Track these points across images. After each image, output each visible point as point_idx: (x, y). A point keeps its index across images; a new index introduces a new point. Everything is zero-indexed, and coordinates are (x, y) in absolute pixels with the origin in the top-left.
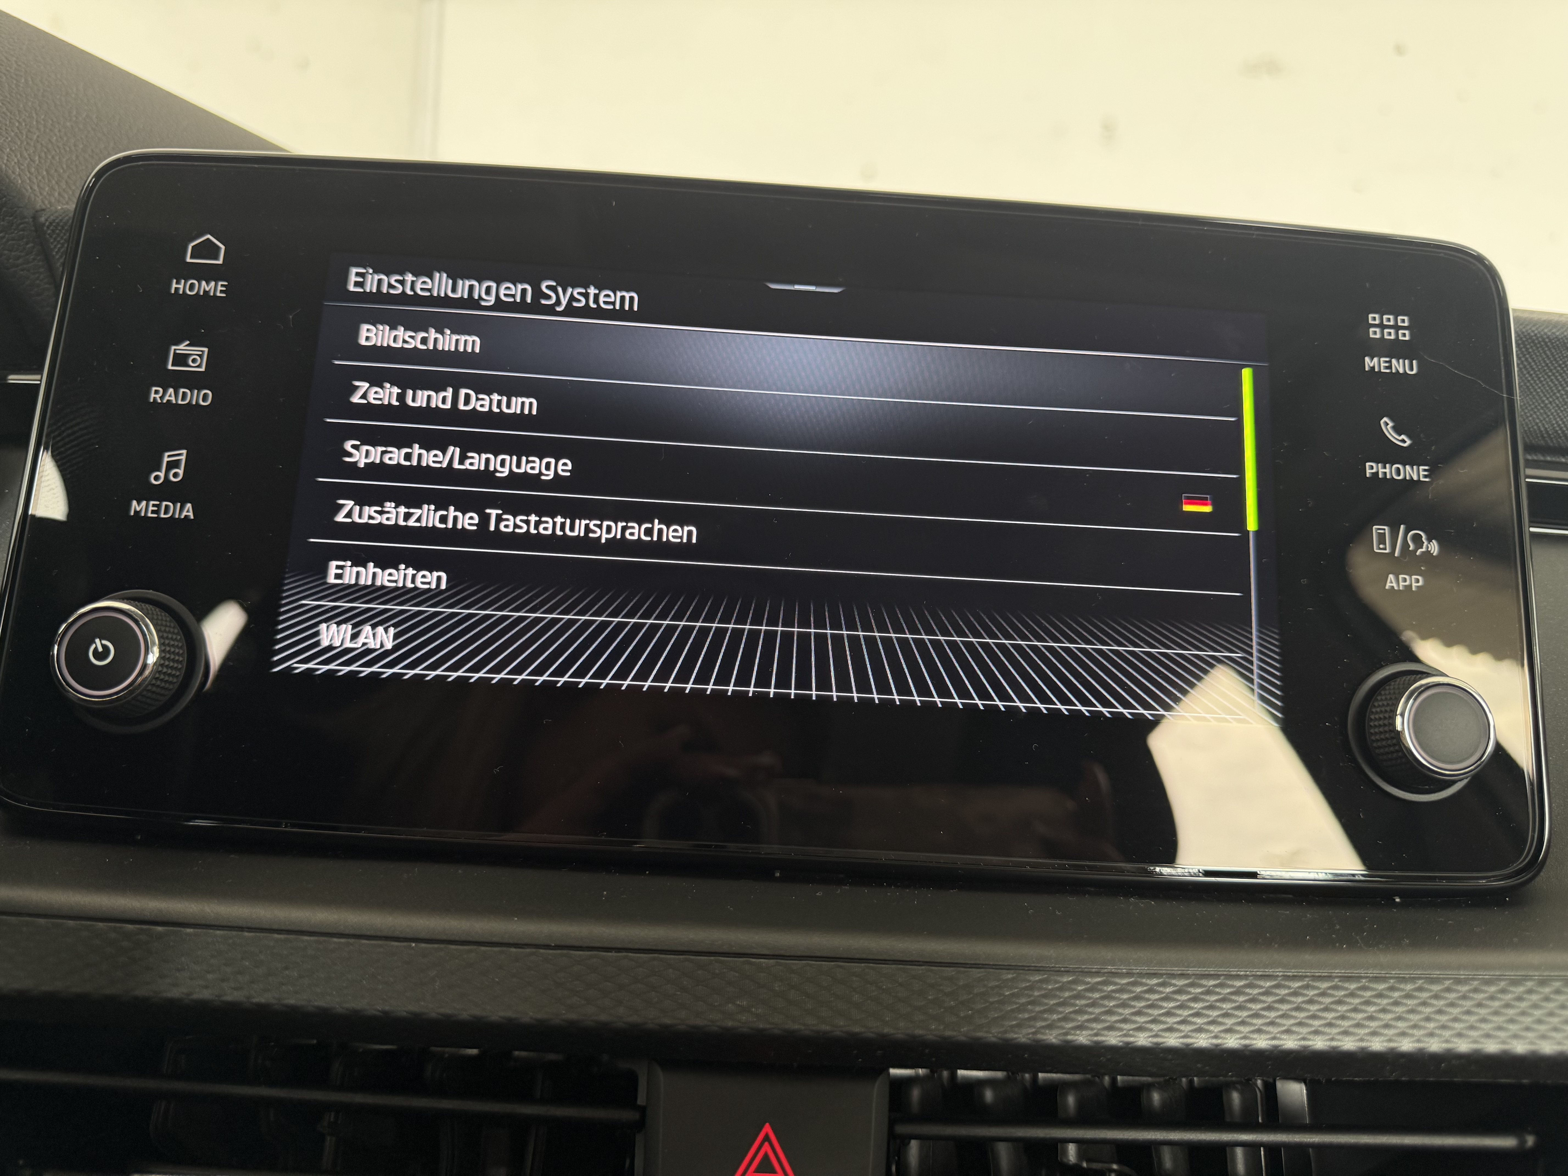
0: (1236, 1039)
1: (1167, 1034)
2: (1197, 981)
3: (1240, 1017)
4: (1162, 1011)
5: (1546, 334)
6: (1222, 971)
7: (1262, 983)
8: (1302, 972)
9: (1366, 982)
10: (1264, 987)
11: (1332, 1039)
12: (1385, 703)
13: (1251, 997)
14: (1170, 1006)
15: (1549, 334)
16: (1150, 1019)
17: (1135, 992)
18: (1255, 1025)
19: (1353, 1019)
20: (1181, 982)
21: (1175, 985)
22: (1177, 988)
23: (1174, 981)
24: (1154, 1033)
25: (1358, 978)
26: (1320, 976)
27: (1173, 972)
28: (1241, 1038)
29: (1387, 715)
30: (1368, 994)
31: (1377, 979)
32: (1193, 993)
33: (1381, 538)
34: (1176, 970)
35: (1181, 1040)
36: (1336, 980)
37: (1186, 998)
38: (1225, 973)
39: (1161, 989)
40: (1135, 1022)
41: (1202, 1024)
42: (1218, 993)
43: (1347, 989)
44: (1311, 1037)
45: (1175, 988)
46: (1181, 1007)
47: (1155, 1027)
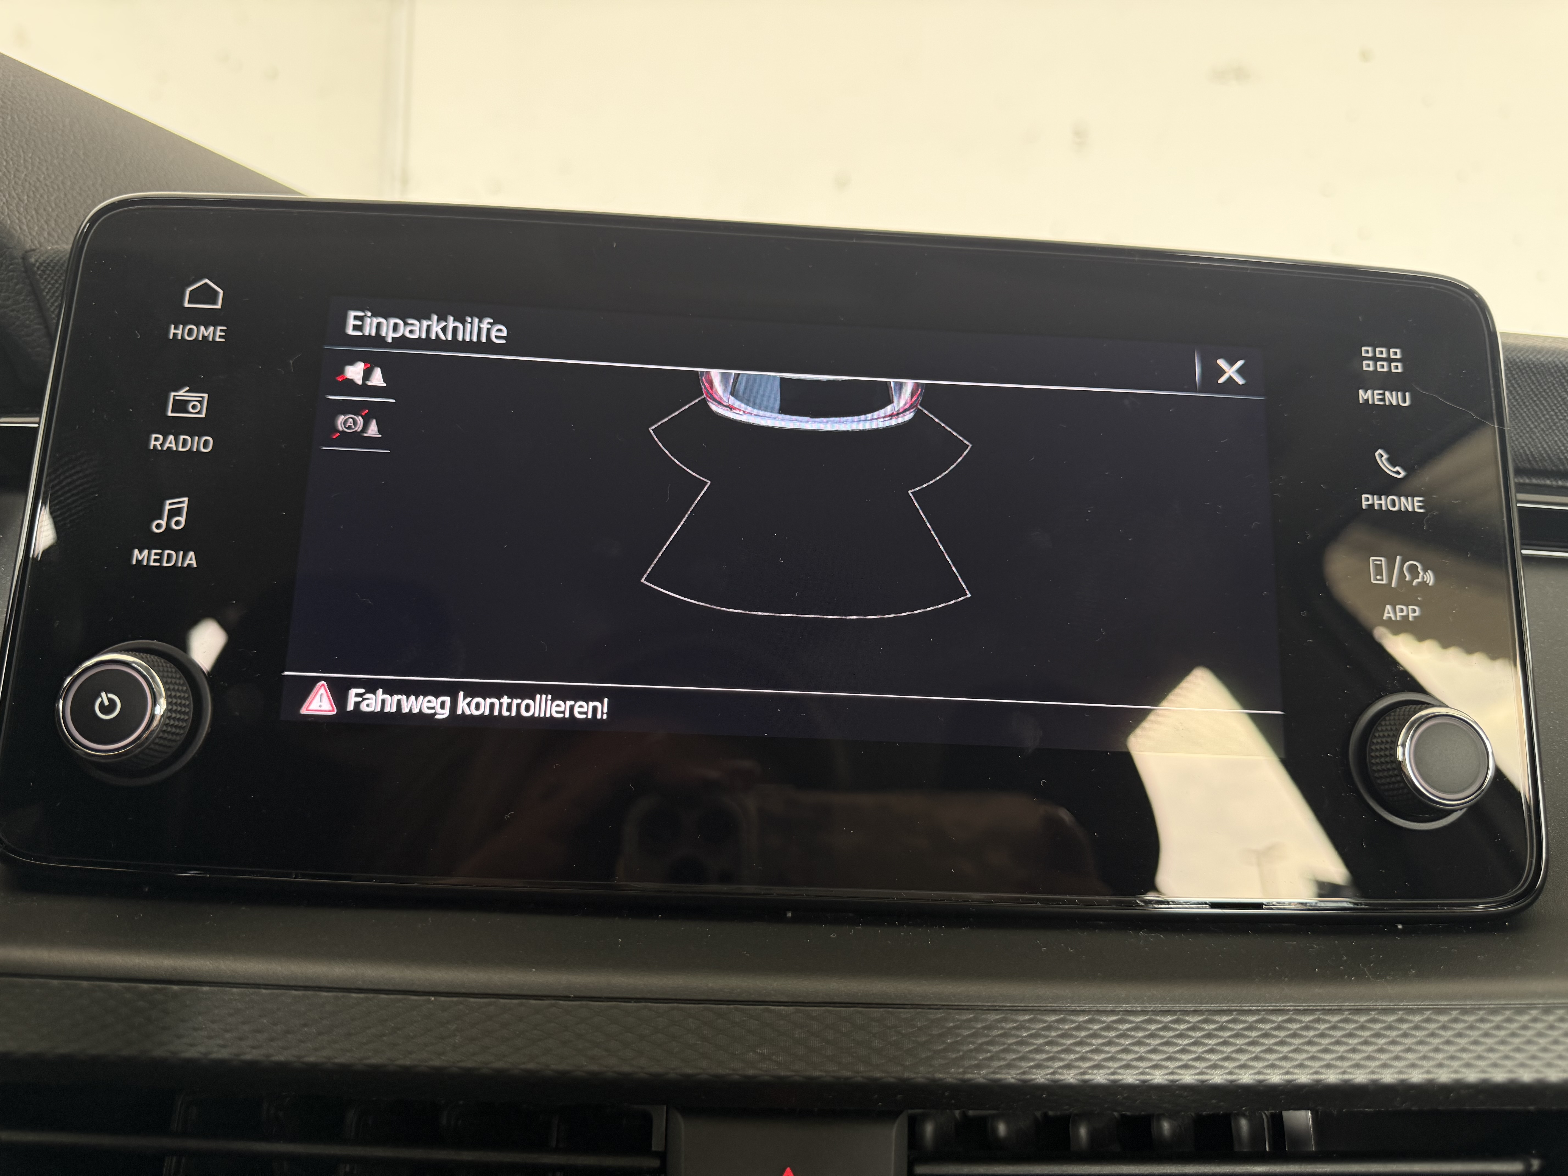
0: (1250, 1074)
1: (1182, 1071)
2: (1210, 1017)
3: (1254, 1052)
4: (1178, 1048)
5: (1531, 360)
6: (1234, 1006)
7: (1273, 1018)
8: (1312, 1006)
9: (1375, 1014)
10: (1276, 1022)
11: (1344, 1073)
12: (1386, 734)
13: (1264, 1032)
14: (1184, 1043)
15: (1534, 359)
16: (1165, 1056)
17: (1150, 1030)
18: (1268, 1060)
19: (1364, 1052)
20: (1195, 1019)
21: (1188, 1022)
22: (1191, 1024)
23: (1187, 1018)
24: (1170, 1071)
25: (1367, 1011)
26: (1330, 1010)
27: (1186, 1009)
28: (1255, 1074)
29: (1388, 746)
30: (1378, 1026)
31: (1386, 1011)
32: (1207, 1030)
33: (1378, 568)
34: (1190, 1007)
35: (1196, 1077)
36: (1347, 1013)
37: (1200, 1035)
38: (1237, 1008)
39: (1175, 1026)
40: (1150, 1060)
41: (1217, 1060)
42: (1231, 1029)
43: (1356, 1022)
44: (1323, 1070)
45: (1189, 1025)
46: (1195, 1044)
47: (1171, 1065)
